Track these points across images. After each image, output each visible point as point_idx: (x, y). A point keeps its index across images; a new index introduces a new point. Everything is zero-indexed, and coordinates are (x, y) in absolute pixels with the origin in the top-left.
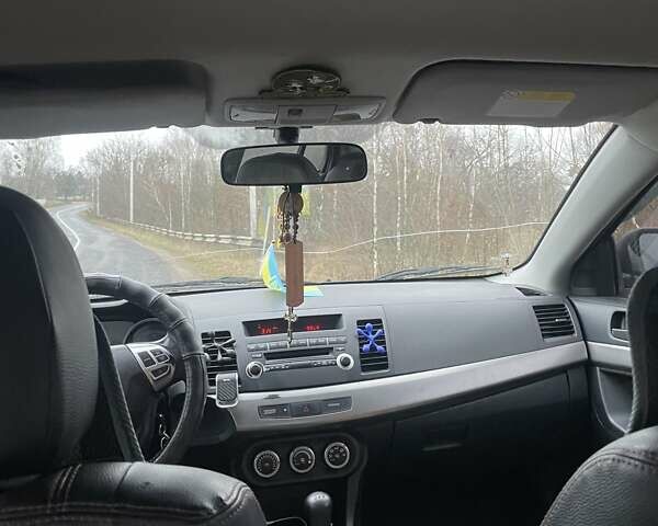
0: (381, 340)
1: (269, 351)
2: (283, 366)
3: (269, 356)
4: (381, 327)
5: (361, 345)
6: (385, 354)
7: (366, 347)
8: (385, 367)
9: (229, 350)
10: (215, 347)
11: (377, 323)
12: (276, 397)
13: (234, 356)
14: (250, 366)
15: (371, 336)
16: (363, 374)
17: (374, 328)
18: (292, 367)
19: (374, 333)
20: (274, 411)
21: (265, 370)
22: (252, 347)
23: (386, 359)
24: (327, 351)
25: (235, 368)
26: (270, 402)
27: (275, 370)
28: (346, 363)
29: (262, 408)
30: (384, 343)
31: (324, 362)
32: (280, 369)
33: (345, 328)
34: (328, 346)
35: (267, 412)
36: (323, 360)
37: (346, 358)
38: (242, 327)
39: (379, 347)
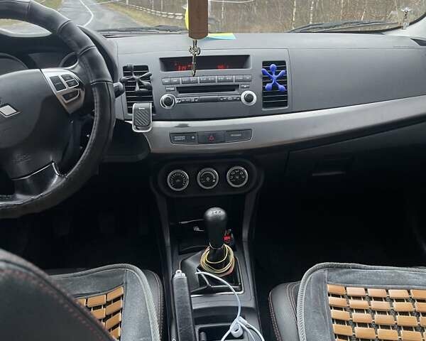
0: (283, 80)
1: (181, 85)
2: (193, 99)
3: (181, 90)
4: (285, 68)
5: (265, 84)
6: (286, 92)
7: (269, 85)
8: (285, 104)
9: (145, 83)
10: (133, 79)
11: (281, 65)
12: (186, 126)
13: (150, 88)
14: (164, 97)
15: (274, 76)
16: (263, 110)
17: (278, 68)
18: (201, 101)
19: (277, 73)
20: (183, 138)
21: (177, 102)
22: (166, 81)
23: (286, 98)
24: (232, 88)
25: (150, 99)
26: (180, 130)
27: (185, 102)
28: (249, 99)
29: (173, 135)
30: (285, 83)
31: (230, 98)
32: (190, 102)
33: (251, 68)
34: (234, 83)
35: (177, 138)
36: (228, 96)
37: (250, 95)
38: (158, 63)
39: (281, 86)
